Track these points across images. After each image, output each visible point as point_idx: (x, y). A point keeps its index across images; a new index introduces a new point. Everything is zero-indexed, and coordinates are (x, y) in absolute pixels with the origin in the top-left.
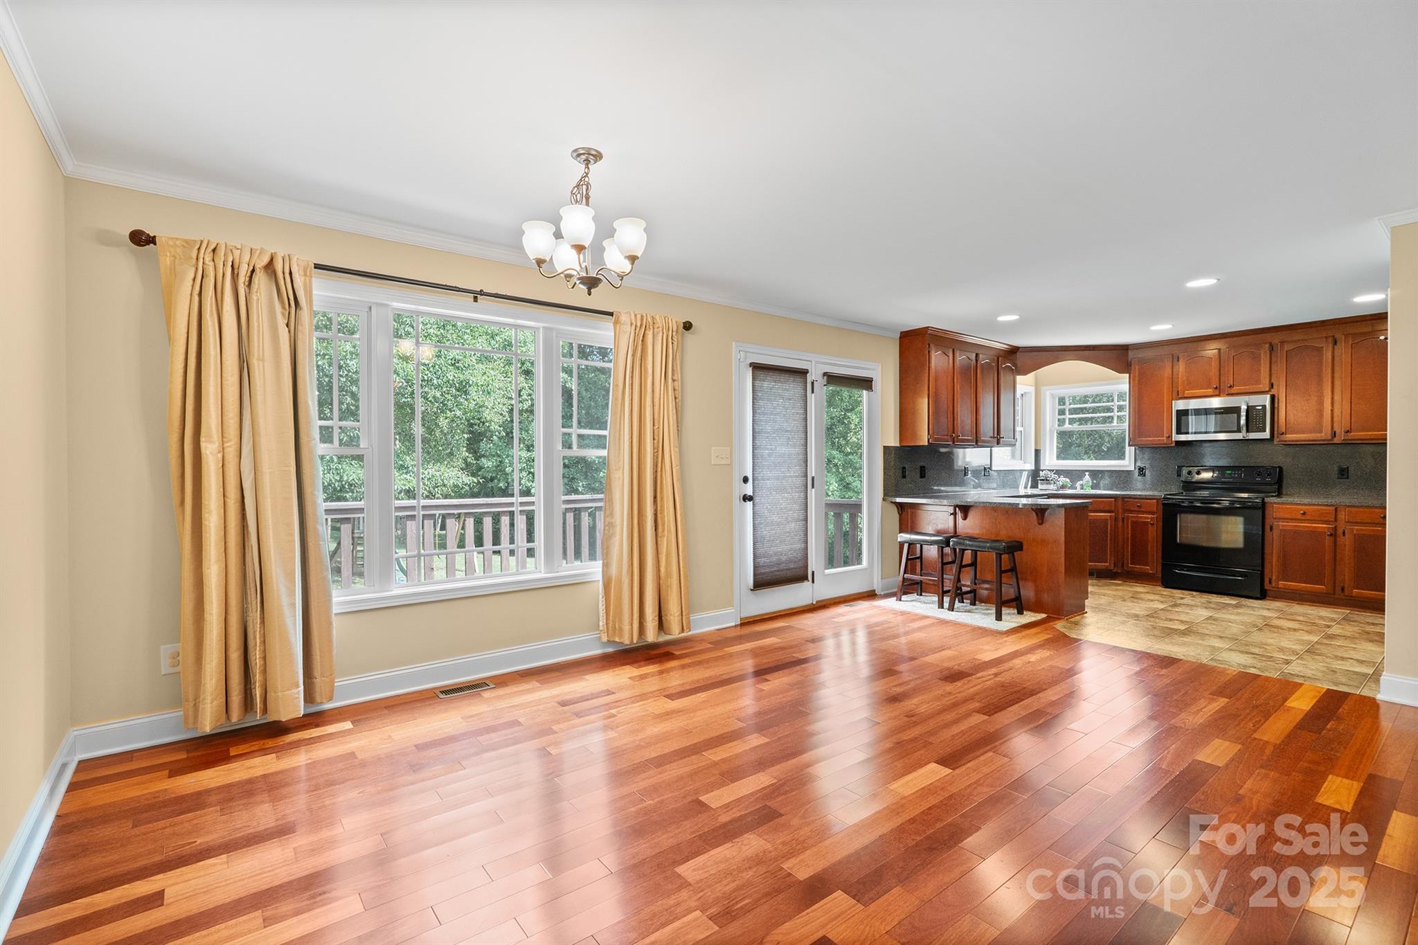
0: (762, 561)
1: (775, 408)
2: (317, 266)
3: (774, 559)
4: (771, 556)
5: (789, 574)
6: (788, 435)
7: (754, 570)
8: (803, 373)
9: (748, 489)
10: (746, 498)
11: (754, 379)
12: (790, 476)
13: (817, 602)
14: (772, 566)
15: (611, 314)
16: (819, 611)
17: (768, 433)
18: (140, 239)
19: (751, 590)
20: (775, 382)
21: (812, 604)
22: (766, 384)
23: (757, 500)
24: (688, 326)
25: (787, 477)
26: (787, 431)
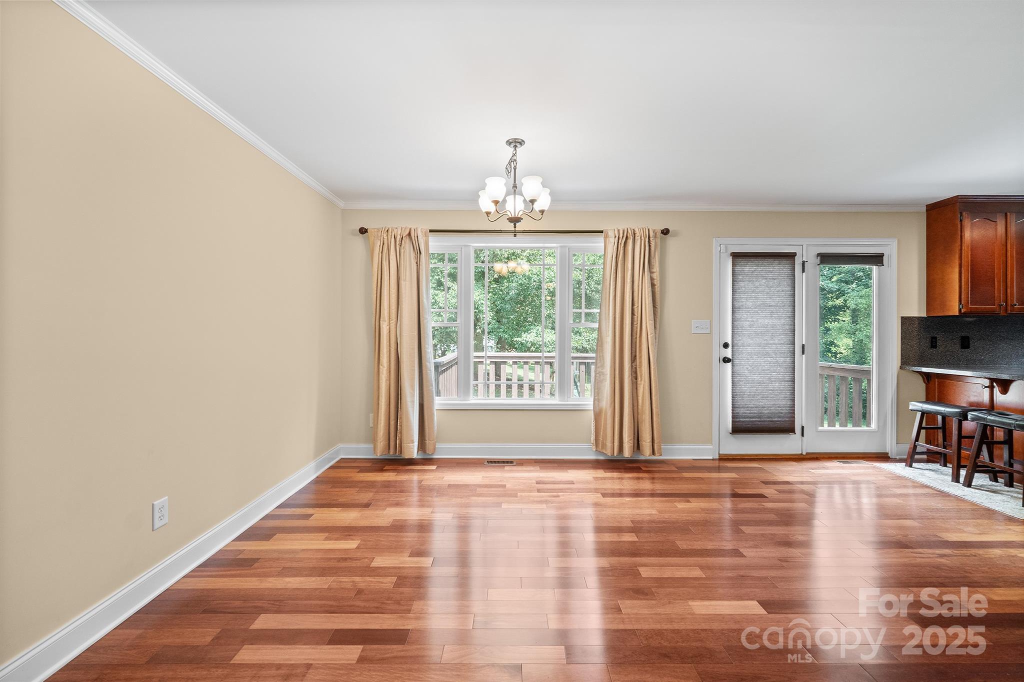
0: (741, 411)
1: (757, 287)
2: (431, 231)
3: (755, 411)
4: (752, 408)
5: (772, 425)
6: (772, 309)
7: (733, 418)
8: (791, 256)
9: (728, 353)
10: (726, 360)
11: (734, 265)
12: (774, 344)
13: (807, 453)
14: (753, 417)
15: (602, 232)
16: (808, 461)
17: (748, 308)
18: (363, 231)
19: (730, 433)
20: (757, 266)
21: (802, 454)
22: (747, 269)
23: (736, 362)
24: (666, 232)
25: (771, 344)
26: (770, 306)
